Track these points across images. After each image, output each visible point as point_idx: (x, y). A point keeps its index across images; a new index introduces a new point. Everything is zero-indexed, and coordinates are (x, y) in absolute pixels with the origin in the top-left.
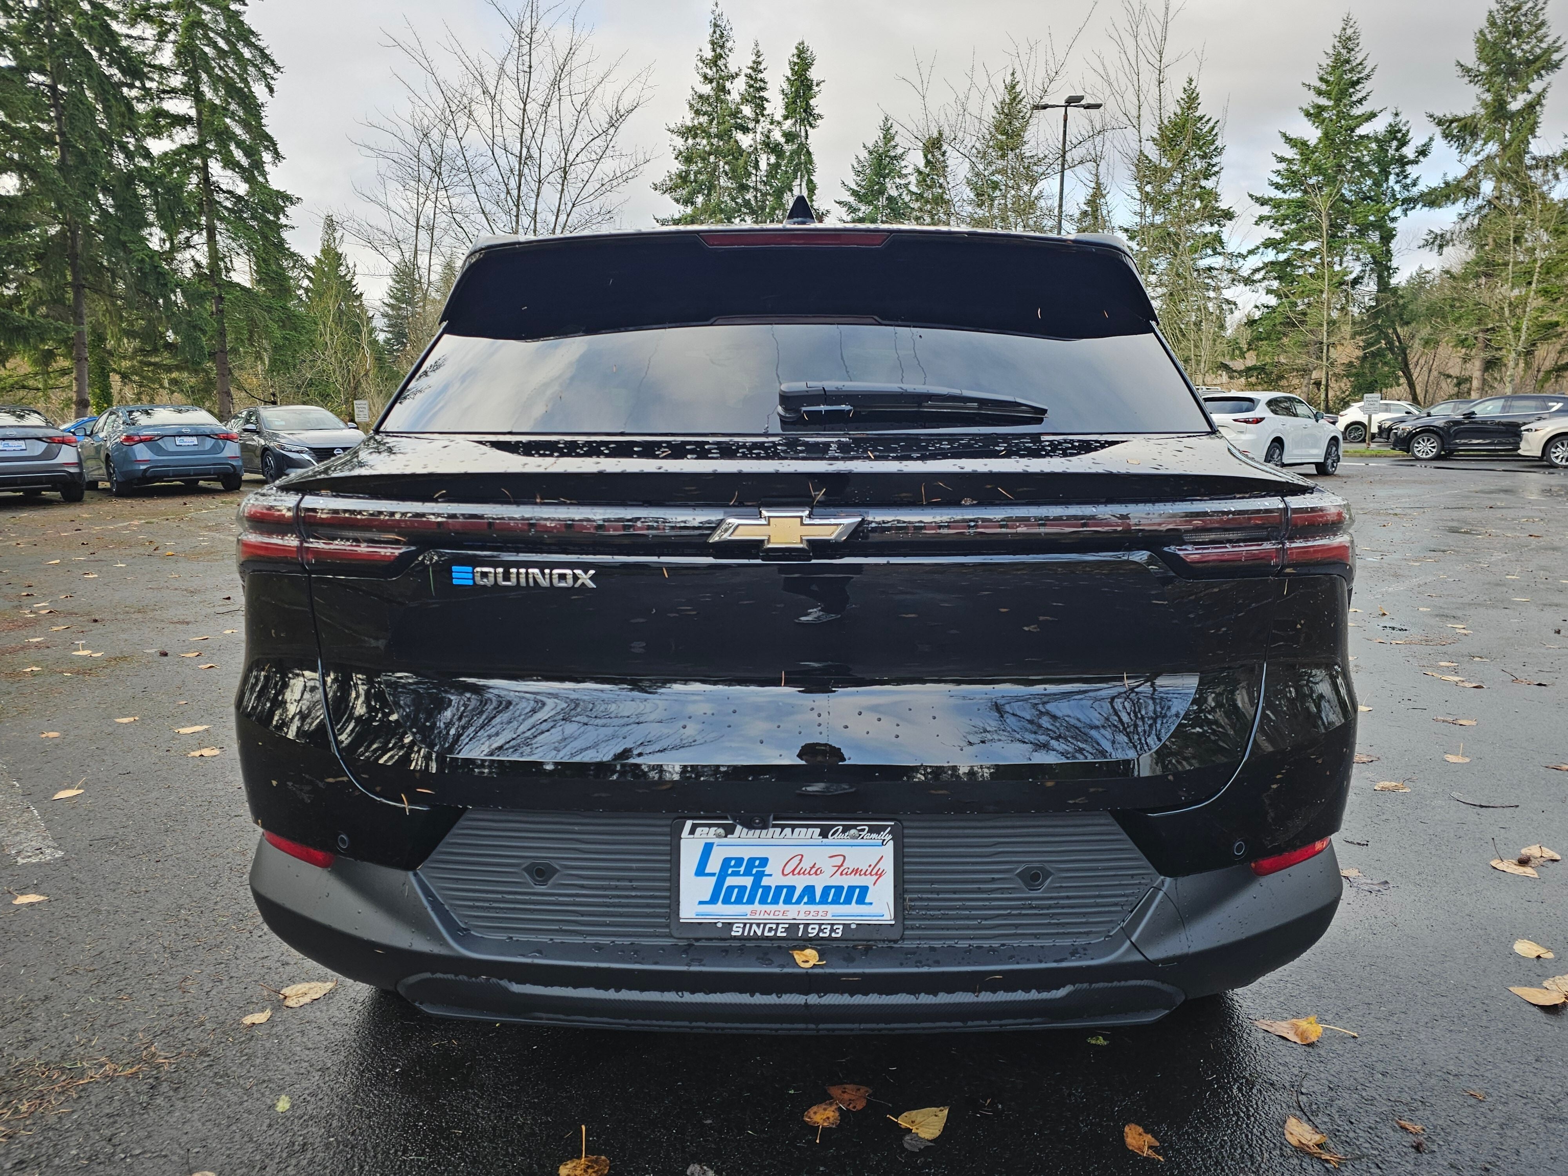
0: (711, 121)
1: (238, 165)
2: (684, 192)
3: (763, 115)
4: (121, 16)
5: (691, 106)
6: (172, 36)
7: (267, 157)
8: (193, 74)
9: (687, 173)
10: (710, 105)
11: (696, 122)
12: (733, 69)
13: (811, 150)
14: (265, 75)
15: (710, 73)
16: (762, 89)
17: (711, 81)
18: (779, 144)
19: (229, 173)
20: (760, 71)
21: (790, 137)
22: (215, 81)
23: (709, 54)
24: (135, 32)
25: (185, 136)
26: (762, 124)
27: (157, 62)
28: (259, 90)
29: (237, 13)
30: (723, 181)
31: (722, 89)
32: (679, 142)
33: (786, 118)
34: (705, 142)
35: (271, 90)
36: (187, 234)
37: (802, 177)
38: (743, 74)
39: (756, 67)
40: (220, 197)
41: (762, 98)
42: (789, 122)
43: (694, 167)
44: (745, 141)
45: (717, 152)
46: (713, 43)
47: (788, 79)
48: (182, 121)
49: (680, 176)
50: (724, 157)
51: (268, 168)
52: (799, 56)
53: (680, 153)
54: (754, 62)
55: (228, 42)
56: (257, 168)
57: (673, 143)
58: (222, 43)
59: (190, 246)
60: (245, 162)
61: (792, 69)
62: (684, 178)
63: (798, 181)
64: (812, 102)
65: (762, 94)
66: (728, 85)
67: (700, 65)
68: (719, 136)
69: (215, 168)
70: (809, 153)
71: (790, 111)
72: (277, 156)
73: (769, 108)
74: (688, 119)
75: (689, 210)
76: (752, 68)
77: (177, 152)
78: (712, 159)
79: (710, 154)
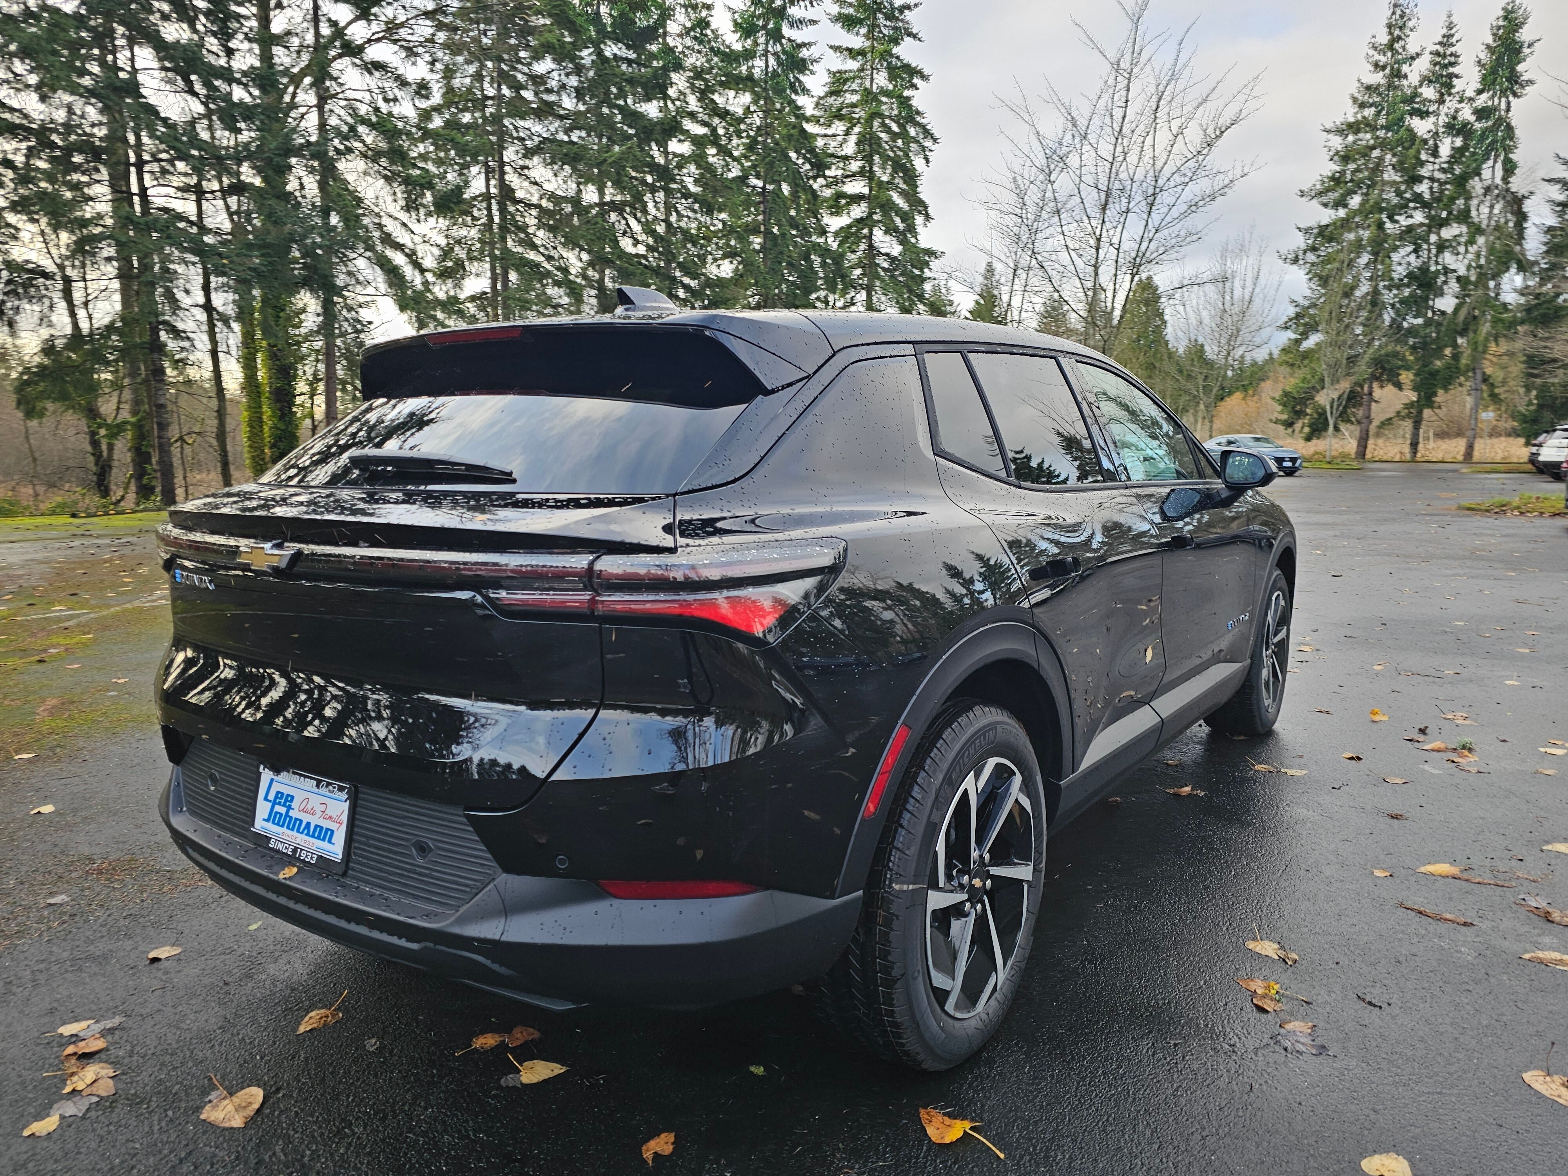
0: (1378, 113)
1: (896, 230)
2: (1333, 196)
3: (1450, 94)
4: (822, 120)
5: (1355, 100)
6: (857, 129)
7: (919, 220)
8: (868, 159)
9: (1343, 173)
10: (1380, 94)
11: (1359, 117)
12: (1412, 49)
13: (1513, 123)
14: (923, 149)
15: (1383, 59)
16: (1452, 64)
17: (1383, 68)
18: (1469, 123)
19: (888, 238)
20: (1452, 45)
21: (1482, 113)
22: (885, 158)
23: (1384, 38)
24: (830, 131)
25: (858, 211)
26: (1447, 104)
27: (843, 153)
28: (918, 163)
29: (908, 98)
30: (1390, 175)
31: (1398, 74)
32: (1337, 142)
33: (1480, 92)
34: (1368, 136)
35: (927, 160)
36: (853, 294)
37: (1497, 157)
38: (1427, 52)
39: (1447, 41)
40: (880, 260)
41: (1451, 76)
42: (1484, 96)
43: (1352, 166)
44: (1421, 127)
45: (1383, 144)
46: (1390, 26)
47: (1488, 47)
48: (856, 199)
49: (1332, 178)
50: (1391, 150)
51: (920, 229)
52: (1506, 18)
53: (1337, 153)
54: (1444, 36)
55: (900, 125)
56: (910, 231)
57: (1330, 144)
58: (895, 128)
59: (854, 304)
60: (901, 226)
61: (1494, 35)
62: (1337, 180)
63: (1490, 163)
64: (1520, 68)
65: (1451, 70)
66: (1405, 68)
67: (1372, 52)
68: (1387, 128)
69: (878, 235)
70: (1510, 128)
71: (1488, 82)
72: (928, 217)
73: (1458, 85)
74: (1351, 114)
75: (1342, 213)
76: (1440, 43)
77: (850, 226)
78: (1376, 153)
79: (1373, 148)
